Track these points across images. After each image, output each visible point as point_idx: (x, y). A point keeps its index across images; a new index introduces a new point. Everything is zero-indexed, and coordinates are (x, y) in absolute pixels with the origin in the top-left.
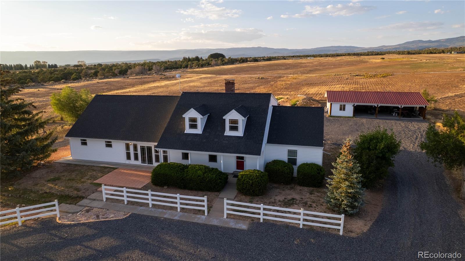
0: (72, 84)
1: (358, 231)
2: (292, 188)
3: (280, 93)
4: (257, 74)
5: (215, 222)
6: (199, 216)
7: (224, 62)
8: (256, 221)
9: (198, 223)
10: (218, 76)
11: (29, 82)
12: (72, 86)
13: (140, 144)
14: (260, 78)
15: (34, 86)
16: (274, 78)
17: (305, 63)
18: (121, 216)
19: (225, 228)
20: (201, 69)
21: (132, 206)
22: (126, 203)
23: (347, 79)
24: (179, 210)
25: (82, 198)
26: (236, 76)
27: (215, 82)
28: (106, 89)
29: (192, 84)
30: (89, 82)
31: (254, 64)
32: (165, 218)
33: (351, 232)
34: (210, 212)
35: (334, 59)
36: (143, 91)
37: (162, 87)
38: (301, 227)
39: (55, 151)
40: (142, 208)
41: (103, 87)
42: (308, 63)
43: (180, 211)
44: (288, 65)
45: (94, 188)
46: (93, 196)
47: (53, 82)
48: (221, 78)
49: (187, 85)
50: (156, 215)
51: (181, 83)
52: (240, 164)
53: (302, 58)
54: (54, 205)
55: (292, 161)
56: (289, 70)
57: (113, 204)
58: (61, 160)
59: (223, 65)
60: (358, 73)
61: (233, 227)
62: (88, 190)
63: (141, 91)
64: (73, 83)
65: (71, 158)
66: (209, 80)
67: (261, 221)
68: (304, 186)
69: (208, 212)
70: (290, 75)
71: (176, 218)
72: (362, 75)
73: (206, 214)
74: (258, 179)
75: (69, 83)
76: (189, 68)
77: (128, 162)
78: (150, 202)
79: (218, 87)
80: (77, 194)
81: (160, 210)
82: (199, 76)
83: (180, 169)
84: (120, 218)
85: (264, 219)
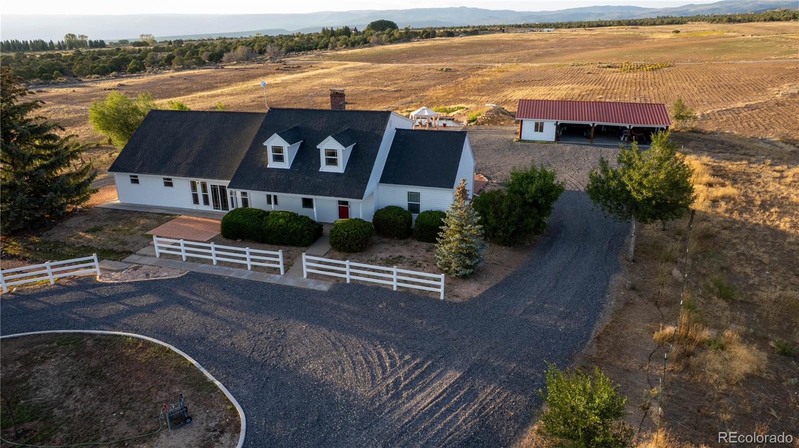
0: (129, 80)
1: (466, 295)
2: (406, 243)
3: (464, 98)
4: (442, 62)
5: (291, 282)
6: (272, 275)
7: (392, 37)
8: (341, 281)
9: (269, 284)
10: (376, 65)
11: (57, 76)
12: (128, 84)
13: (210, 182)
14: (444, 69)
15: (65, 83)
16: (469, 69)
17: (534, 40)
18: (176, 275)
19: (301, 289)
20: (350, 51)
21: (192, 263)
22: (184, 260)
23: (588, 73)
24: (249, 268)
25: (131, 253)
26: (406, 65)
27: (366, 76)
28: (185, 89)
29: (326, 81)
30: (158, 76)
31: (444, 42)
32: (230, 278)
33: (457, 296)
34: (289, 271)
35: (589, 33)
36: (244, 94)
37: (277, 85)
38: (395, 289)
39: (95, 191)
40: (203, 265)
41: (180, 86)
42: (539, 40)
43: (251, 270)
44: (503, 44)
45: (146, 241)
46: (143, 251)
47: (97, 76)
48: (379, 70)
49: (319, 82)
50: (220, 274)
51: (308, 78)
52: (344, 211)
53: (533, 31)
54: (93, 261)
55: (414, 208)
56: (501, 55)
57: (168, 260)
58: (104, 205)
59: (391, 42)
60: (614, 62)
61: (311, 288)
62: (137, 244)
63: (240, 94)
64: (131, 77)
65: (118, 201)
66: (358, 73)
67: (348, 281)
68: (423, 241)
69: (286, 271)
70: (497, 65)
71: (244, 277)
72: (618, 65)
73: (282, 272)
74: (356, 230)
75: (123, 77)
76: (331, 49)
77: (195, 207)
78: (214, 259)
79: (368, 85)
80: (123, 248)
81: (226, 268)
82: (342, 65)
83: (258, 217)
84: (175, 277)
85: (351, 280)
